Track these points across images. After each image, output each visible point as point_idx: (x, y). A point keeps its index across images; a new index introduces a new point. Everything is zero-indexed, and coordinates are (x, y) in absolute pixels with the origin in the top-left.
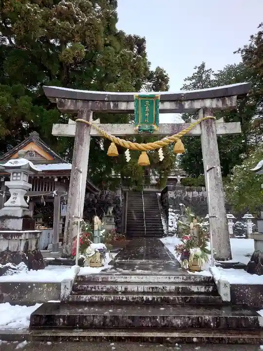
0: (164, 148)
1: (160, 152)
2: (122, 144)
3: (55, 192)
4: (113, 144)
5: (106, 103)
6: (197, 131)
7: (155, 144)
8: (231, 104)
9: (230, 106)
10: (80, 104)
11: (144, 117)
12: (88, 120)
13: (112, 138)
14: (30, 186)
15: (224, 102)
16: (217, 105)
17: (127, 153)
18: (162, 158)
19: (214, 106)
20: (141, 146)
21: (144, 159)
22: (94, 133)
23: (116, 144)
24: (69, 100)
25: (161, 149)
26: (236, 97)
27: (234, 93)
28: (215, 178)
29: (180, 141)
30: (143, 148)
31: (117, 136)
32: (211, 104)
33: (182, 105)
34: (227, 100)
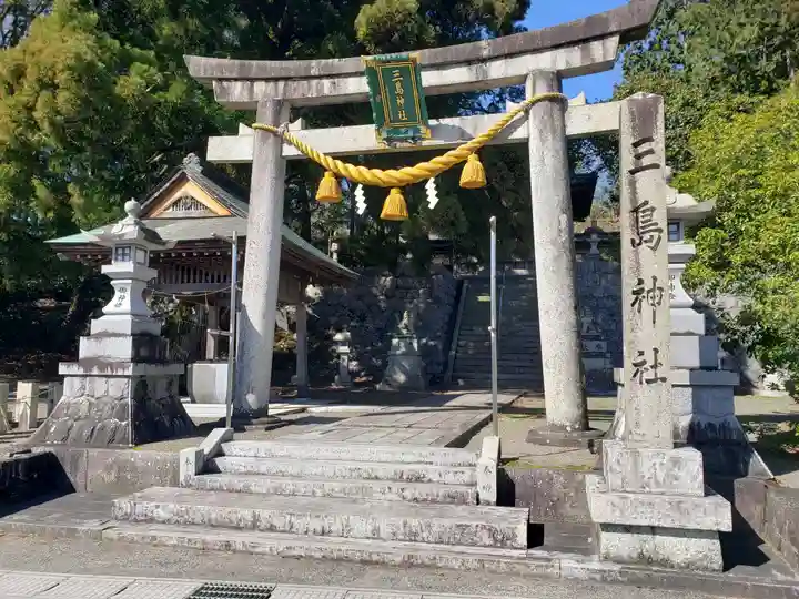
0: (439, 177)
1: (431, 187)
4: (328, 175)
5: (314, 82)
8: (604, 56)
9: (601, 60)
11: (396, 109)
12: (277, 123)
13: (325, 161)
15: (586, 54)
16: (568, 63)
17: (359, 194)
18: (433, 201)
19: (562, 67)
20: (387, 175)
21: (393, 205)
22: (290, 152)
23: (334, 175)
24: (239, 84)
25: (432, 179)
26: (616, 39)
27: (613, 28)
30: (391, 181)
31: (335, 156)
32: (554, 62)
33: (485, 73)
34: (596, 46)
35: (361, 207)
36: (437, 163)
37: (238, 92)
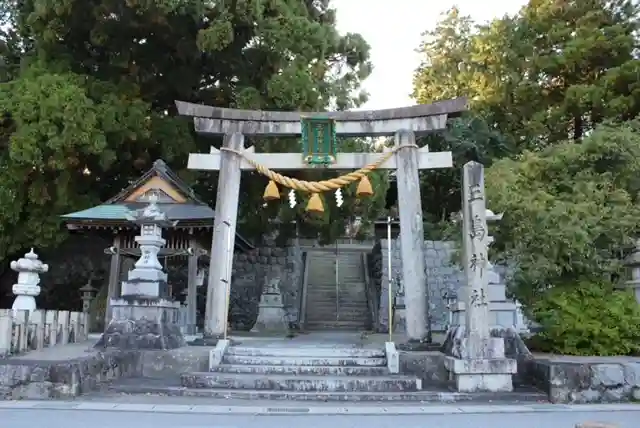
0: (343, 189)
1: (338, 194)
2: (284, 183)
3: (189, 250)
4: (271, 183)
5: (263, 124)
6: (390, 164)
7: (331, 183)
8: (439, 125)
9: (437, 128)
10: (226, 124)
12: (237, 147)
13: (270, 174)
14: (164, 241)
15: (429, 122)
16: (419, 127)
17: (292, 196)
18: (340, 202)
19: (416, 129)
20: (311, 185)
21: (316, 203)
22: (245, 166)
23: (276, 183)
24: (212, 121)
25: (339, 190)
26: (446, 116)
27: (444, 111)
28: (413, 231)
29: (365, 179)
30: (313, 188)
31: (276, 171)
32: (411, 126)
33: (370, 127)
34: (434, 120)
35: (293, 203)
36: (342, 180)
37: (211, 127)
